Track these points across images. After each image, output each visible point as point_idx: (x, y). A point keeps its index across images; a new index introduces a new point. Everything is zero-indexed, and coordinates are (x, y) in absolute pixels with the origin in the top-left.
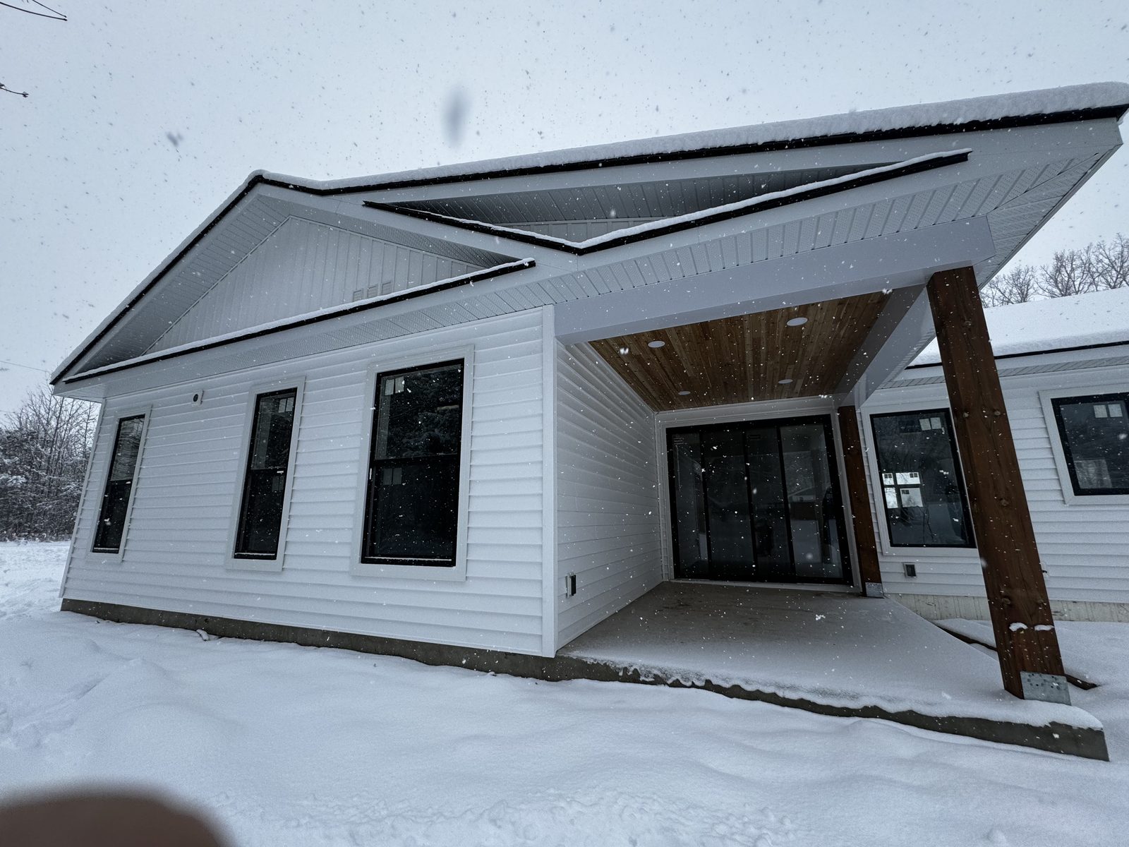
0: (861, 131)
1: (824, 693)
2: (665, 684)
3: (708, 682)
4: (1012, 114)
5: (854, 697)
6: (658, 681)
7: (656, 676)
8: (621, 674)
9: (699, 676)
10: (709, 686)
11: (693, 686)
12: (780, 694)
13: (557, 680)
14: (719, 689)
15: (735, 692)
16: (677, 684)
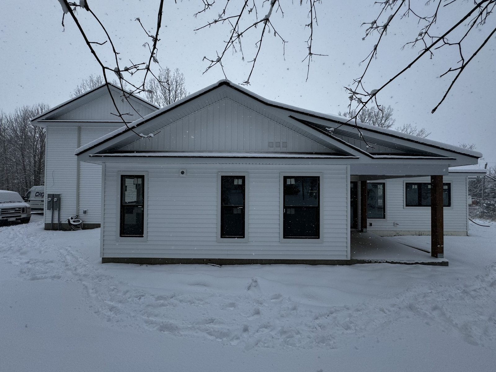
0: (441, 147)
1: (408, 261)
2: (377, 263)
3: (386, 261)
4: (466, 153)
5: (414, 261)
6: (376, 262)
7: (375, 261)
8: (367, 262)
9: (384, 260)
10: (387, 262)
11: (384, 262)
12: (401, 262)
13: (351, 265)
14: (389, 262)
15: (392, 263)
16: (380, 262)
